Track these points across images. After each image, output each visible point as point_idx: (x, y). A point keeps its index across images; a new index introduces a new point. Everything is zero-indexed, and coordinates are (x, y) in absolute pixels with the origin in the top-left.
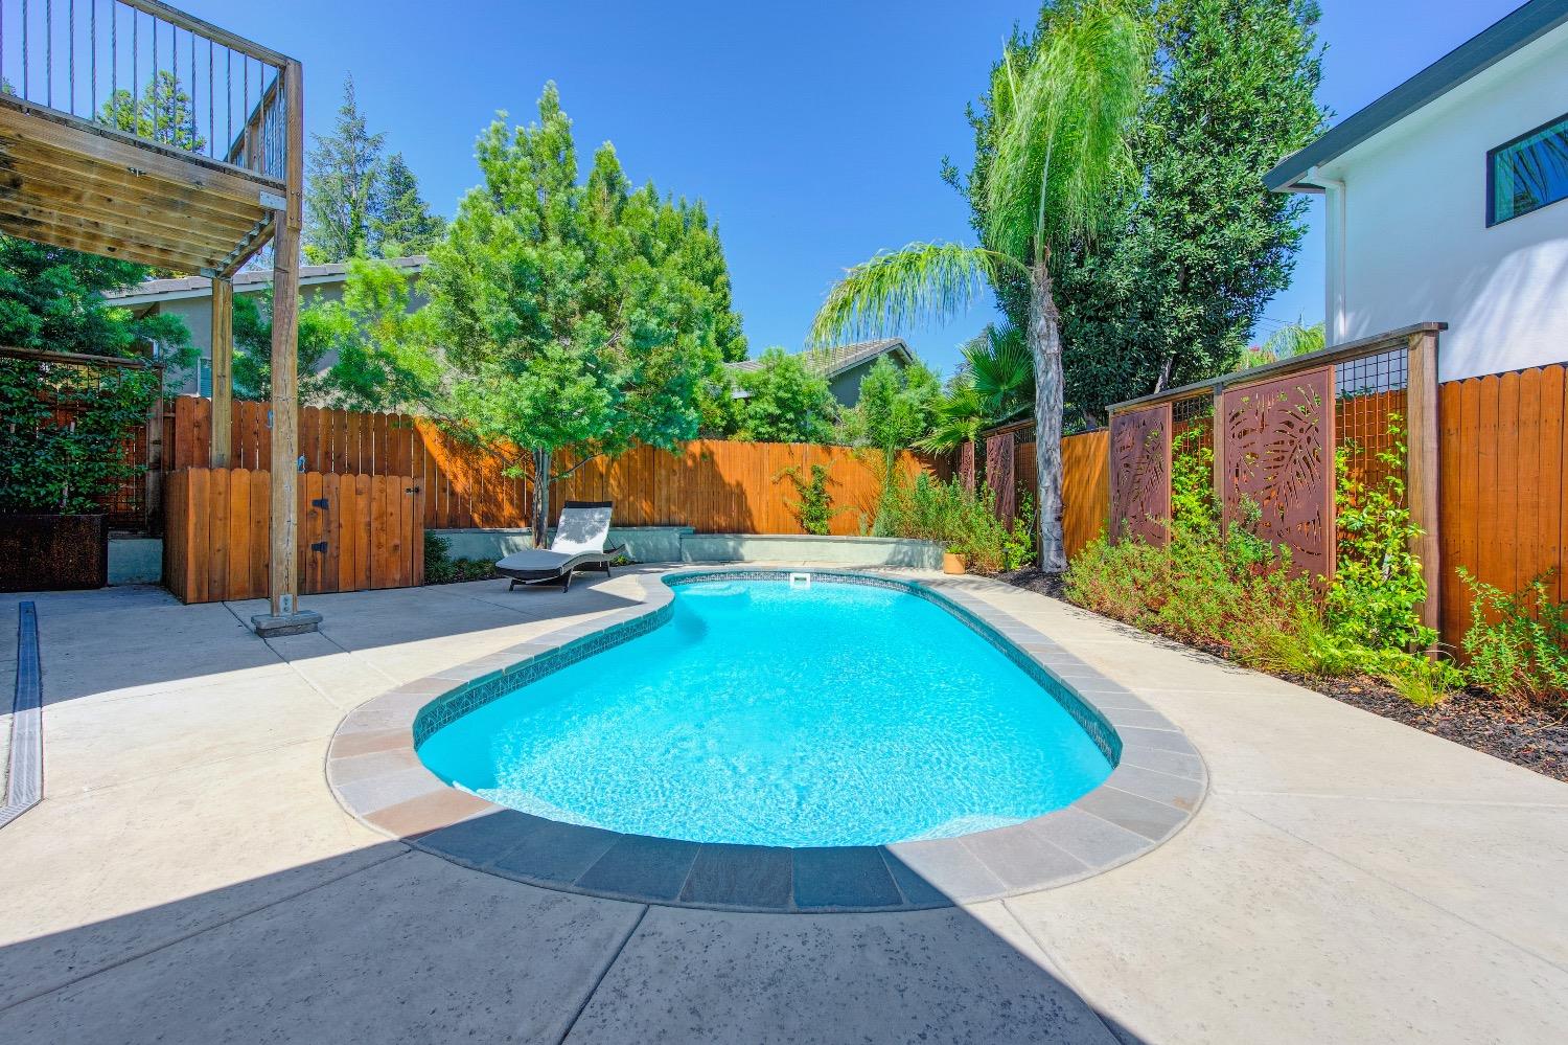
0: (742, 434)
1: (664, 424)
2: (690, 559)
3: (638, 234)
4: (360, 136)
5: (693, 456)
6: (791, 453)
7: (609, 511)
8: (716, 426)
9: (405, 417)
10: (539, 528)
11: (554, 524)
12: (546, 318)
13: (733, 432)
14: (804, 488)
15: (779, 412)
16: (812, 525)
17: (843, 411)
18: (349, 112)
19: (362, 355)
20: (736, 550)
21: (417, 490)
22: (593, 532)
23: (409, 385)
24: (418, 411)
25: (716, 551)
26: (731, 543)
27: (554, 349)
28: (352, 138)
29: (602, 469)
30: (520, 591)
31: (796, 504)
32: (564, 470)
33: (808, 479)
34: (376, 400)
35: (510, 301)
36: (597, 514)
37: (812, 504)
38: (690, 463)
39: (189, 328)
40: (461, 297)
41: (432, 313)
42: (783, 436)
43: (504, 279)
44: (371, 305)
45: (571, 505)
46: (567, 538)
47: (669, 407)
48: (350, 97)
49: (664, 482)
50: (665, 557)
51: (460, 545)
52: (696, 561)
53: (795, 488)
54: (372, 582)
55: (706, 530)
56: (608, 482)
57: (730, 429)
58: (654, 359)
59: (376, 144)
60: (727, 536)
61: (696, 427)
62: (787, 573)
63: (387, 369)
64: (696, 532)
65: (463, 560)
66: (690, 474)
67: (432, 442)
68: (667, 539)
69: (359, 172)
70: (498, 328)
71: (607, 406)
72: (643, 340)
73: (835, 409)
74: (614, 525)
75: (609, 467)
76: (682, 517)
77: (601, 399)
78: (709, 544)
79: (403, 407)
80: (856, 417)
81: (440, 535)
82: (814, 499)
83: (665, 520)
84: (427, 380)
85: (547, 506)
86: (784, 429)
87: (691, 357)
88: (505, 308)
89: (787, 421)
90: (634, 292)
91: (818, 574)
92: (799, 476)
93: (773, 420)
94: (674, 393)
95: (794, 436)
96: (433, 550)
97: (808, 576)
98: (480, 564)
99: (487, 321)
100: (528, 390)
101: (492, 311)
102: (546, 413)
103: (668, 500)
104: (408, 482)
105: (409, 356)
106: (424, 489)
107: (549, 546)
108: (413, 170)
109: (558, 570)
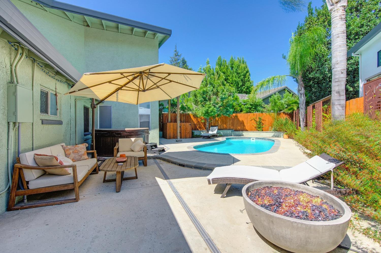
0: (244, 112)
1: (227, 112)
2: (233, 135)
3: (222, 81)
4: (178, 55)
5: (234, 116)
6: (254, 115)
7: (217, 127)
8: (238, 111)
9: (189, 114)
10: (207, 130)
11: (209, 129)
12: (207, 98)
13: (242, 112)
14: (257, 122)
15: (251, 107)
16: (258, 129)
17: (266, 106)
18: (176, 51)
19: (184, 106)
20: (242, 133)
21: (191, 125)
22: (215, 130)
23: (189, 109)
24: (190, 113)
25: (238, 134)
26: (241, 132)
27: (208, 103)
28: (176, 56)
29: (217, 120)
30: (204, 139)
31: (255, 125)
32: (211, 120)
33: (258, 120)
34: (185, 112)
35: (202, 97)
36: (215, 128)
37: (259, 125)
38: (233, 117)
39: (164, 104)
40: (195, 96)
41: (192, 98)
42: (252, 111)
43: (201, 94)
44: (184, 98)
45: (212, 126)
46: (211, 131)
47: (227, 109)
48: (176, 48)
49: (228, 122)
50: (229, 135)
51: (196, 133)
52: (234, 136)
53: (255, 122)
54: (186, 137)
55: (236, 130)
56: (218, 122)
57: (241, 111)
58: (224, 101)
59: (180, 56)
60: (241, 131)
61: (232, 112)
62: (250, 138)
63: (187, 107)
64: (235, 131)
65: (196, 135)
66: (233, 120)
67: (192, 117)
68: (229, 132)
69: (177, 62)
70: (200, 101)
71: (216, 110)
72: (222, 99)
73: (264, 105)
74: (218, 130)
75: (219, 119)
76: (232, 128)
77: (215, 109)
78: (237, 133)
79: (188, 112)
80: (269, 107)
81: (193, 131)
82: (259, 124)
83: (229, 128)
84: (191, 108)
85: (208, 127)
86: (253, 110)
87: (231, 100)
88: (201, 98)
89: (253, 108)
90: (220, 92)
91: (257, 138)
92: (256, 119)
93: (250, 108)
94: (228, 107)
95: (255, 111)
96: (193, 133)
97: (255, 139)
98: (199, 136)
99: (199, 100)
100: (204, 110)
101: (200, 98)
102: (207, 112)
103: (229, 125)
104: (189, 124)
105: (189, 104)
106: (191, 124)
107: (208, 132)
108: (186, 60)
109: (209, 136)
